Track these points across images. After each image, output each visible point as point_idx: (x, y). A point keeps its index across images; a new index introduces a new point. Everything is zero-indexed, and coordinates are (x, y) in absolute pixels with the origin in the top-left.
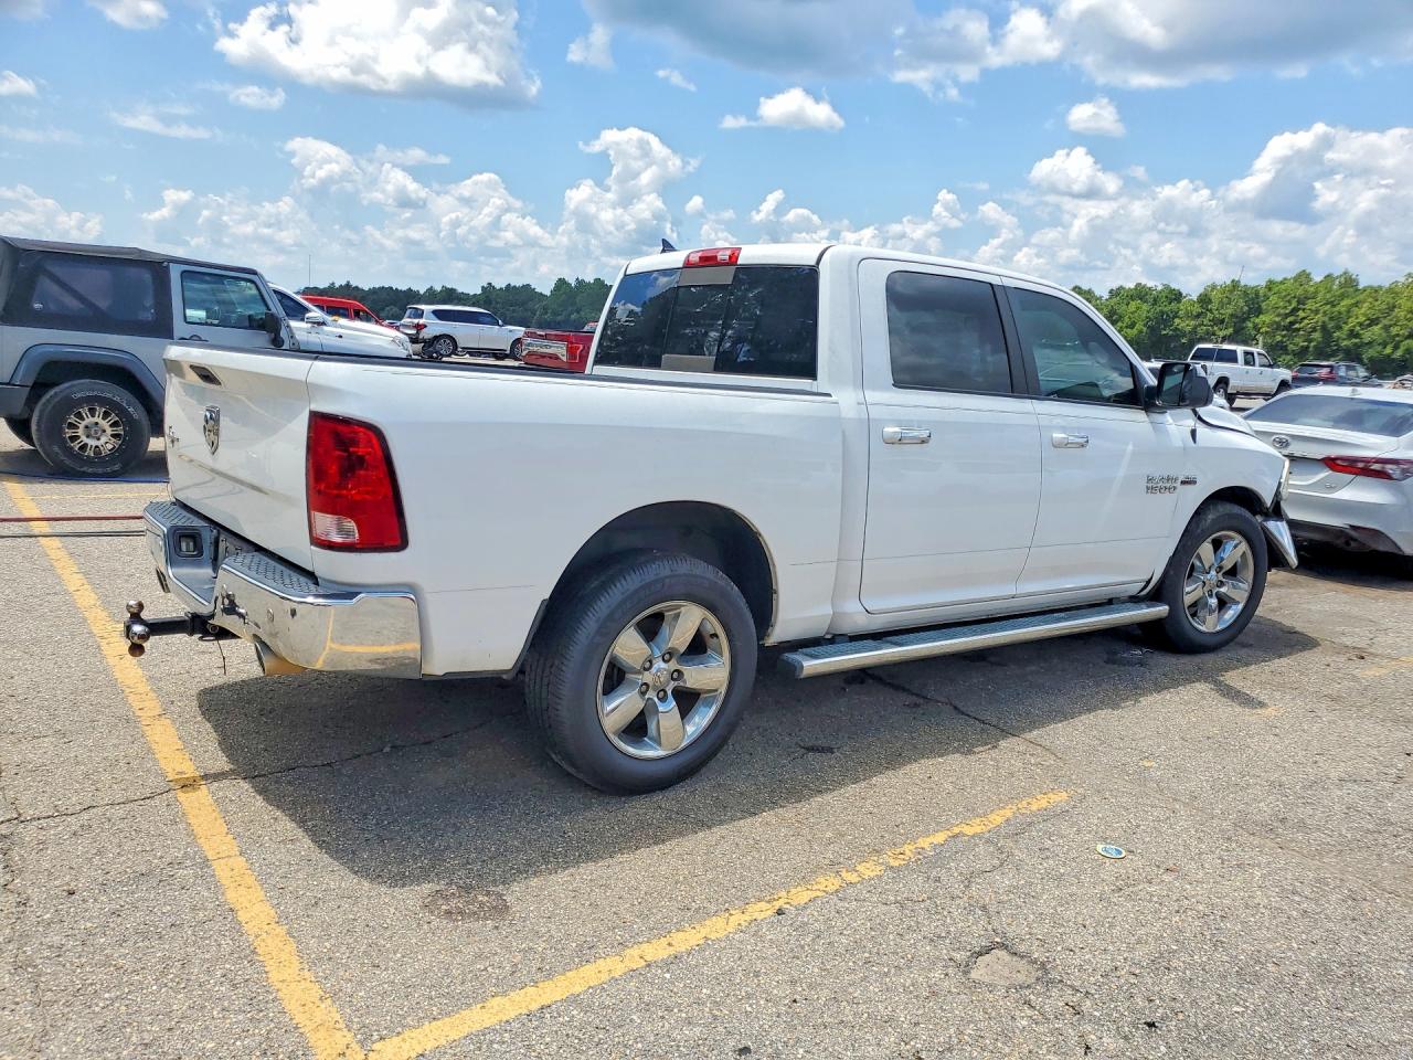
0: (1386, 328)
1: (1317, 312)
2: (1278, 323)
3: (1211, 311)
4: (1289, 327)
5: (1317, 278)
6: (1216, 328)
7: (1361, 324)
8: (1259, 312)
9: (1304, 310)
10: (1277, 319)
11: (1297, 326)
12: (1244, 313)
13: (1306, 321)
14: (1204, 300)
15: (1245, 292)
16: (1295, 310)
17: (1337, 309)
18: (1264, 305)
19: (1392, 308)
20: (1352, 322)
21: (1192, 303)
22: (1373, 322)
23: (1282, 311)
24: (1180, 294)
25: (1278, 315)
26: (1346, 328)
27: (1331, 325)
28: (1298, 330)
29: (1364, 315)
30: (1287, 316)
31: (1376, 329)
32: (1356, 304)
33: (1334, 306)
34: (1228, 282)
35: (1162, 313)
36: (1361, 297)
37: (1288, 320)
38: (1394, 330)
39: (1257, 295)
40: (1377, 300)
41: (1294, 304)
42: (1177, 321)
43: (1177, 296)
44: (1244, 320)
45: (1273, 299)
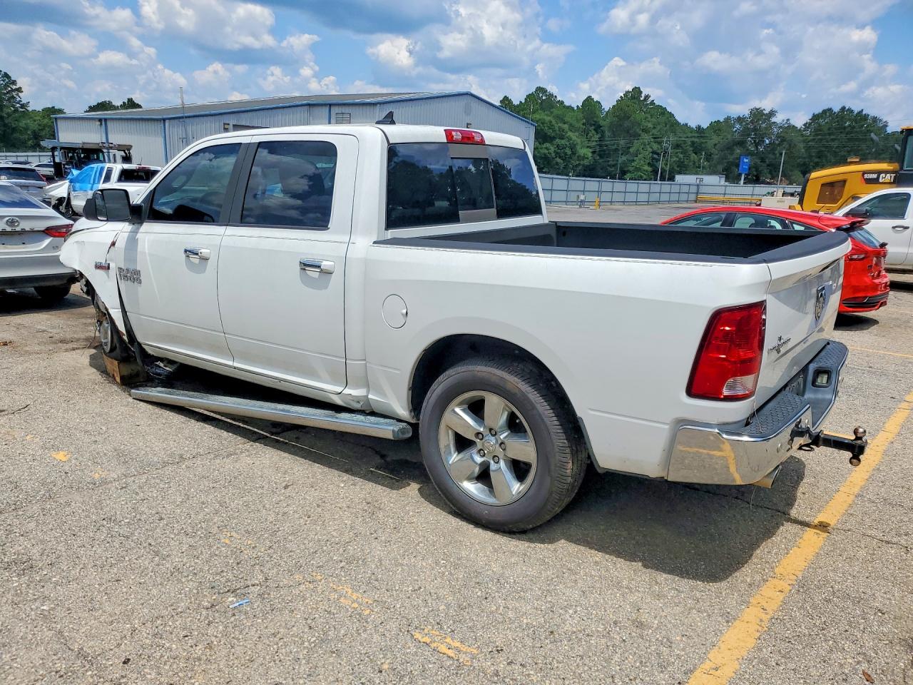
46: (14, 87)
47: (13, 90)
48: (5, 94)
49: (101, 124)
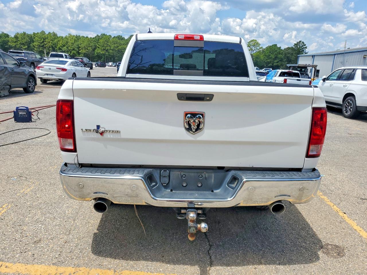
0: (67, 47)
1: (49, 42)
2: (40, 45)
3: (19, 41)
4: (43, 46)
5: (47, 33)
6: (22, 46)
7: (61, 46)
8: (33, 42)
9: (46, 42)
10: (39, 44)
11: (45, 46)
12: (29, 42)
13: (47, 45)
14: (16, 37)
15: (28, 36)
16: (43, 42)
17: (54, 42)
18: (34, 40)
19: (67, 42)
20: (59, 46)
21: (13, 38)
22: (64, 46)
23: (40, 42)
24: (8, 35)
25: (39, 43)
26: (58, 47)
27: (54, 46)
28: (45, 47)
29: (61, 44)
30: (41, 43)
31: (65, 47)
32: (59, 41)
33: (53, 41)
34: (22, 33)
35: (4, 41)
36: (59, 39)
37: (42, 44)
38: (69, 48)
39: (32, 37)
40: (63, 40)
41: (43, 40)
42: (9, 43)
43: (7, 36)
44: (30, 44)
45: (36, 38)
46: (304, 47)
47: (304, 48)
48: (301, 49)
49: (312, 58)
